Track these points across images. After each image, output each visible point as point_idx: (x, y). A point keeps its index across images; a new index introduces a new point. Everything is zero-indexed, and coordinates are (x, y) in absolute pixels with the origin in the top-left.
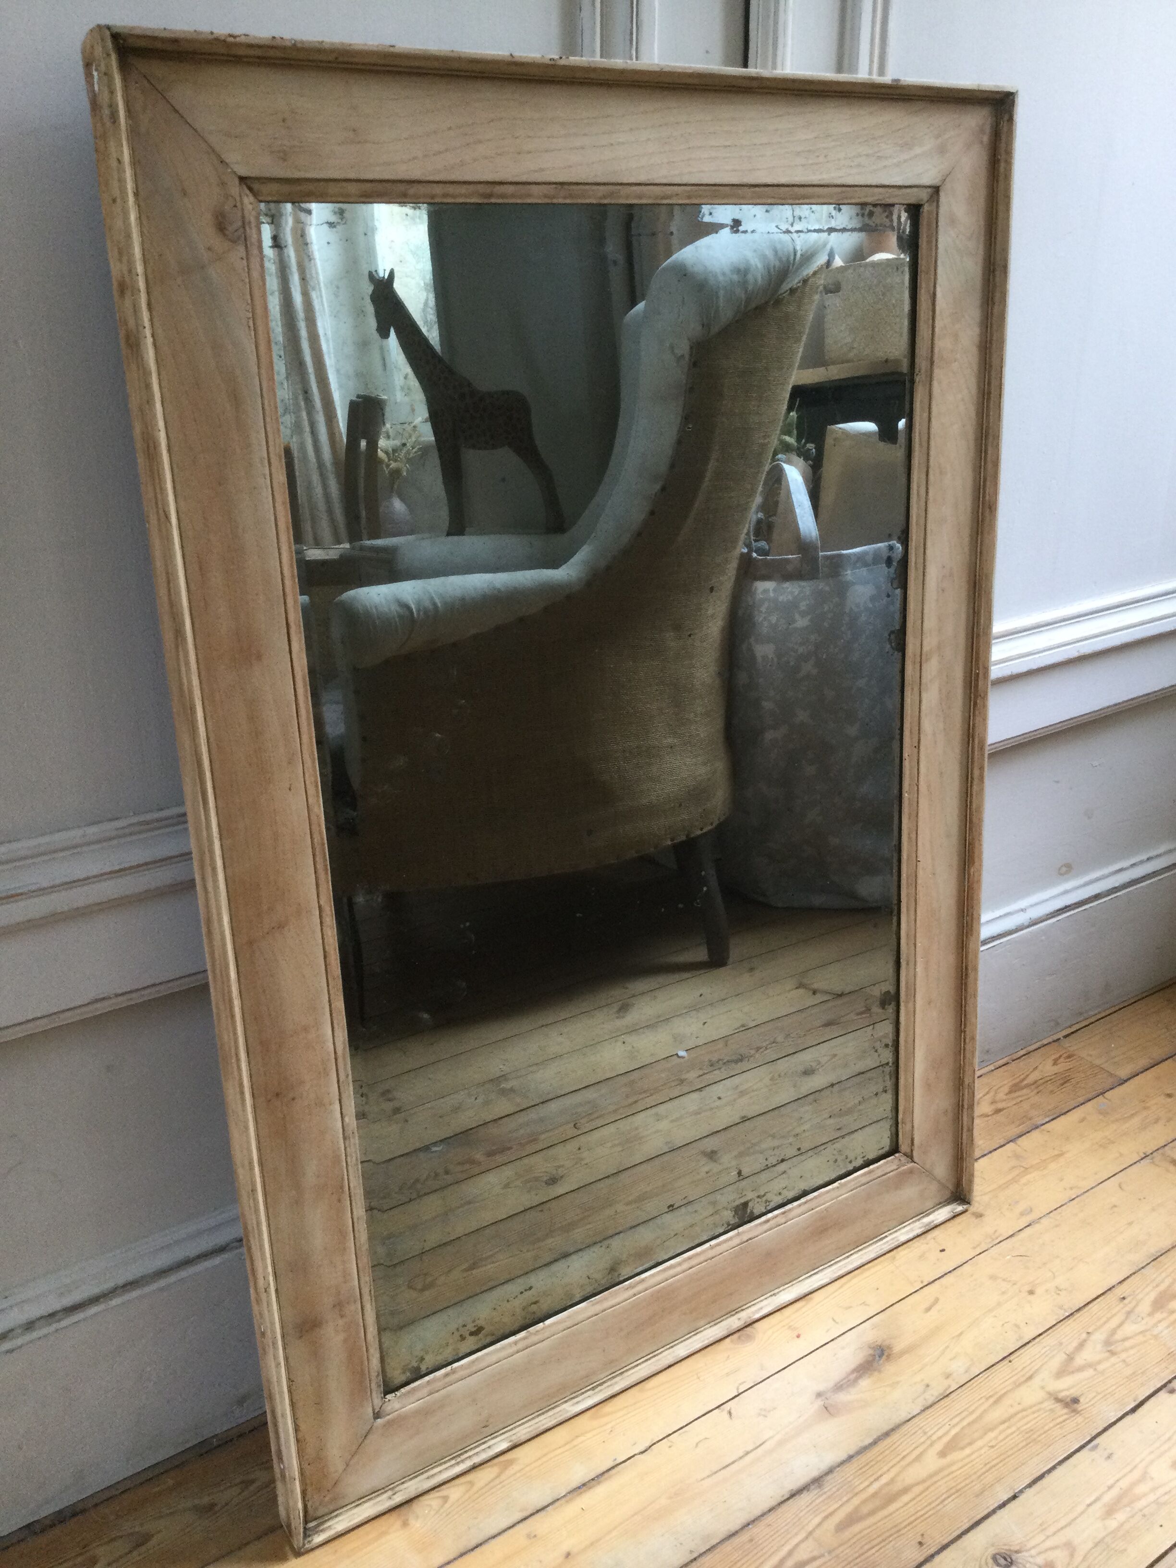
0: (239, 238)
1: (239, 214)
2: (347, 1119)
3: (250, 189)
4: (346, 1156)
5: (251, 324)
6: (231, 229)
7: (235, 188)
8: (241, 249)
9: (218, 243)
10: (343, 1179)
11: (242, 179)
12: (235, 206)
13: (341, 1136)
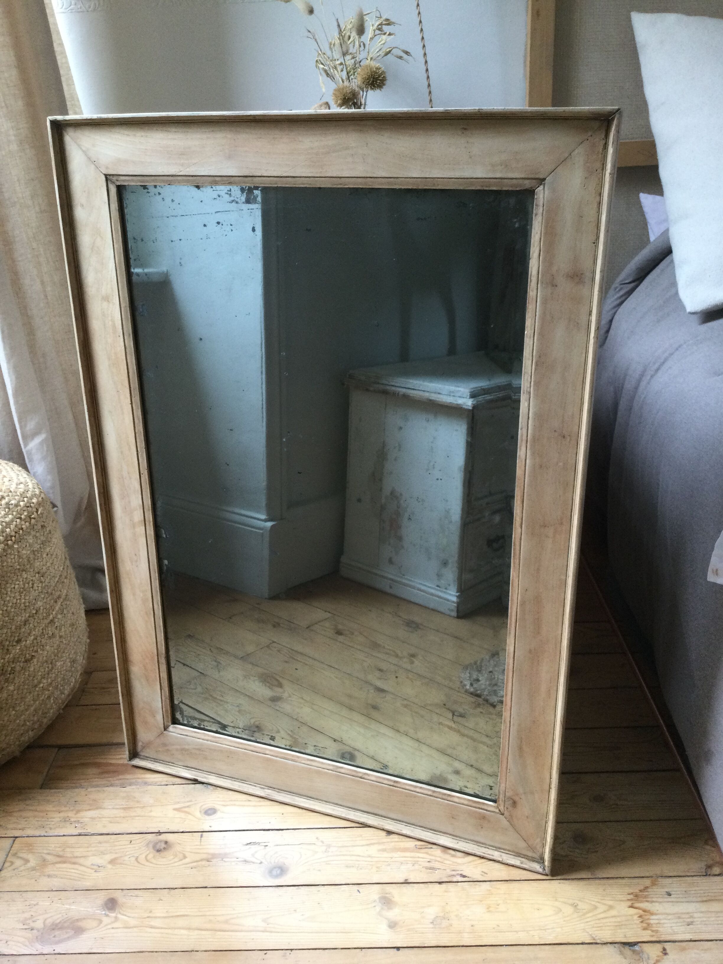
0: (508, 799)
1: (506, 806)
2: (526, 404)
3: (500, 811)
4: (531, 382)
5: (508, 771)
6: (511, 802)
7: (506, 813)
8: (508, 794)
9: (516, 798)
10: (536, 369)
11: (503, 814)
12: (507, 808)
13: (532, 395)
